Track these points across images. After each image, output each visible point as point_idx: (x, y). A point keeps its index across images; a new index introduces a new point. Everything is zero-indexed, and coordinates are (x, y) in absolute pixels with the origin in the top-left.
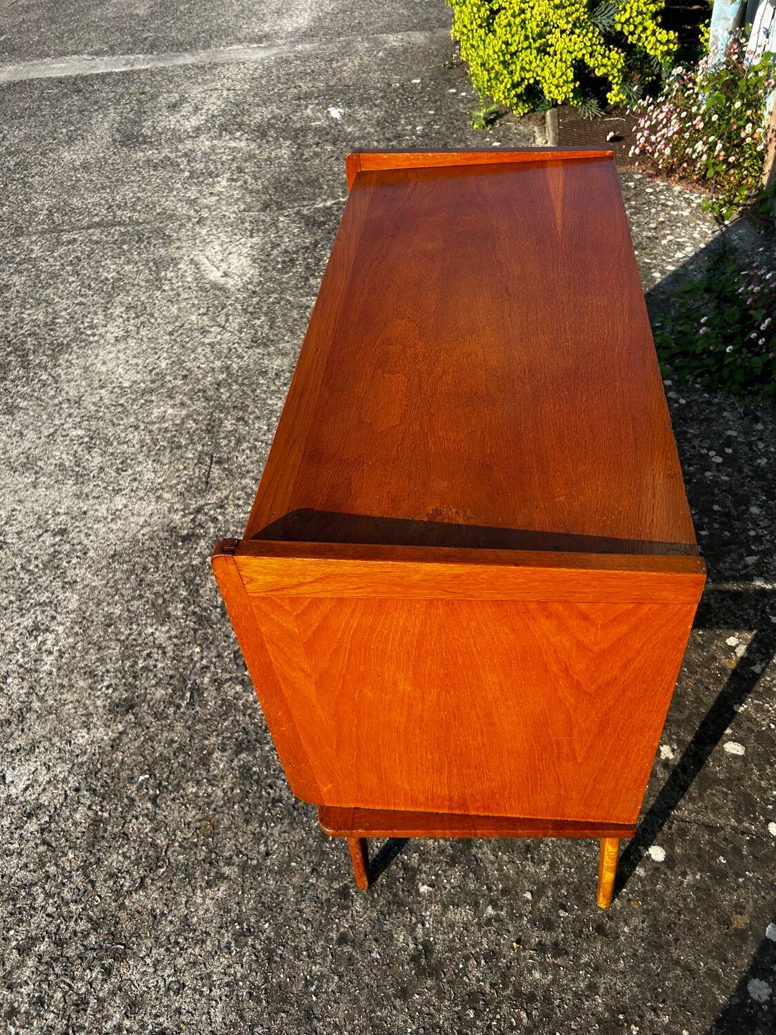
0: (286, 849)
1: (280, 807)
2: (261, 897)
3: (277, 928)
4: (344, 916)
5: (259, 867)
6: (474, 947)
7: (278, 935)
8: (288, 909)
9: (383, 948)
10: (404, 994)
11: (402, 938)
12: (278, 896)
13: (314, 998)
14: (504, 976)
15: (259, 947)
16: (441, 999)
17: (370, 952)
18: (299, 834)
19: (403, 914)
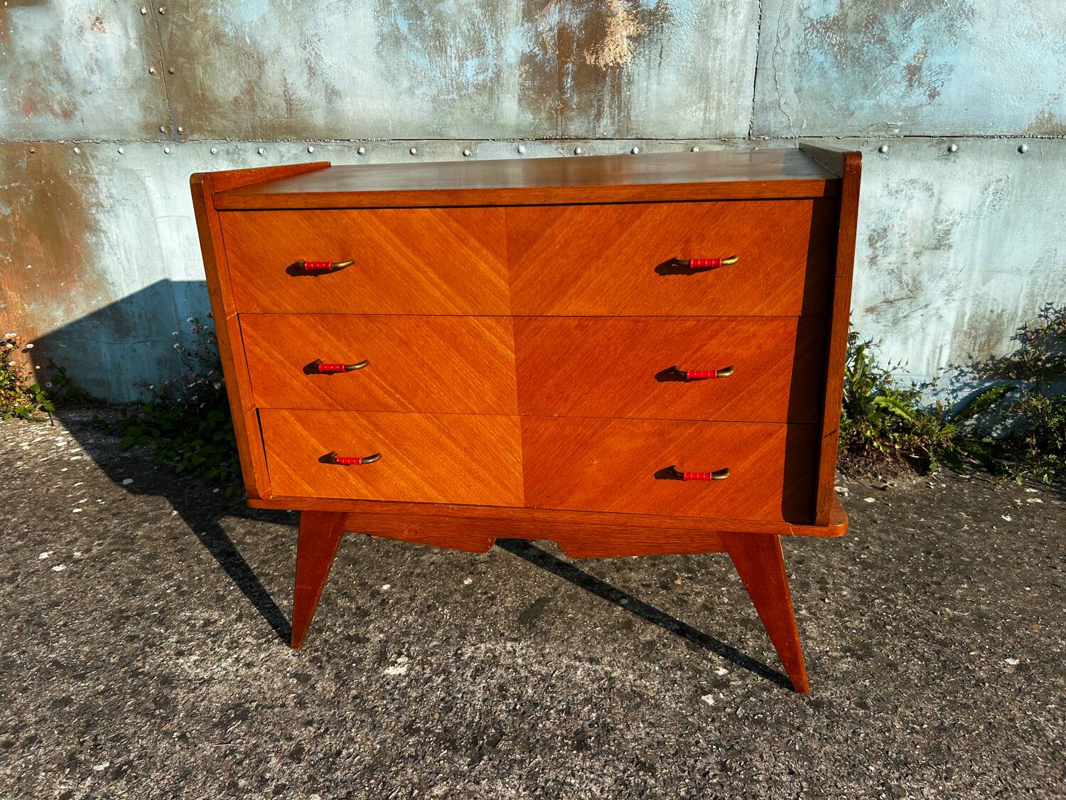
0: (782, 754)
1: (731, 762)
2: (843, 776)
3: (871, 759)
4: (840, 704)
5: (809, 780)
6: (836, 623)
7: (878, 758)
8: (848, 751)
9: (859, 677)
10: (893, 666)
11: (844, 665)
12: (836, 760)
13: (925, 726)
14: (852, 609)
15: (897, 774)
16: (886, 644)
17: (866, 686)
18: (761, 744)
19: (822, 664)
